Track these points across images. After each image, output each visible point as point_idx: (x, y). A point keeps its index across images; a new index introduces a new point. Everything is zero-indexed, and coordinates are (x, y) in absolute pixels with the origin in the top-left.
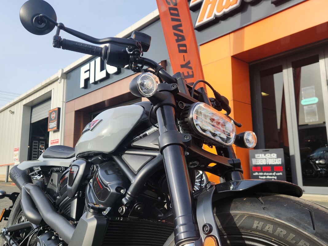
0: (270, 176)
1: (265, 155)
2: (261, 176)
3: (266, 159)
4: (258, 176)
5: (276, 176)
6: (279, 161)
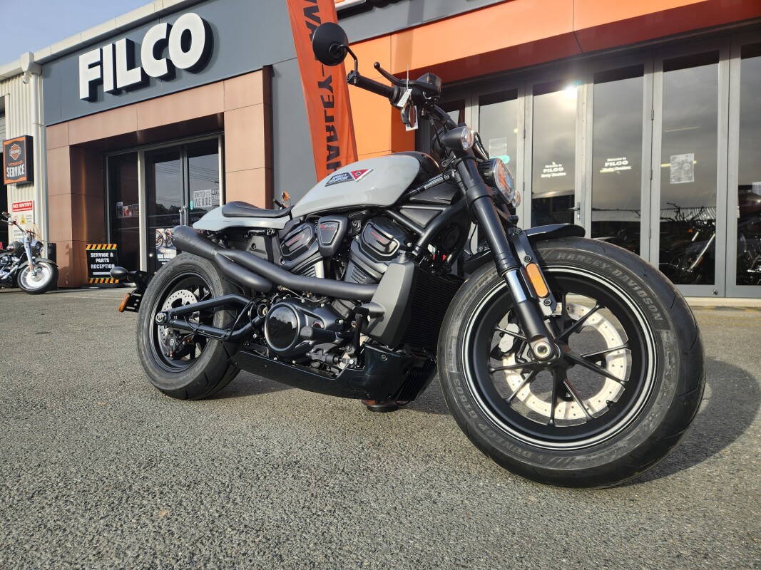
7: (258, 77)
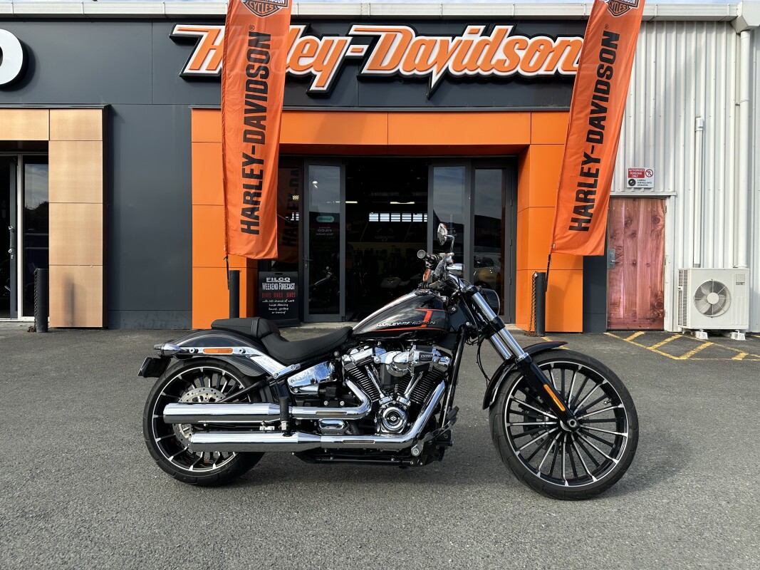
0: (281, 303)
1: (277, 279)
2: (271, 303)
3: (278, 283)
4: (268, 304)
5: (287, 303)
6: (292, 287)
7: (98, 115)
